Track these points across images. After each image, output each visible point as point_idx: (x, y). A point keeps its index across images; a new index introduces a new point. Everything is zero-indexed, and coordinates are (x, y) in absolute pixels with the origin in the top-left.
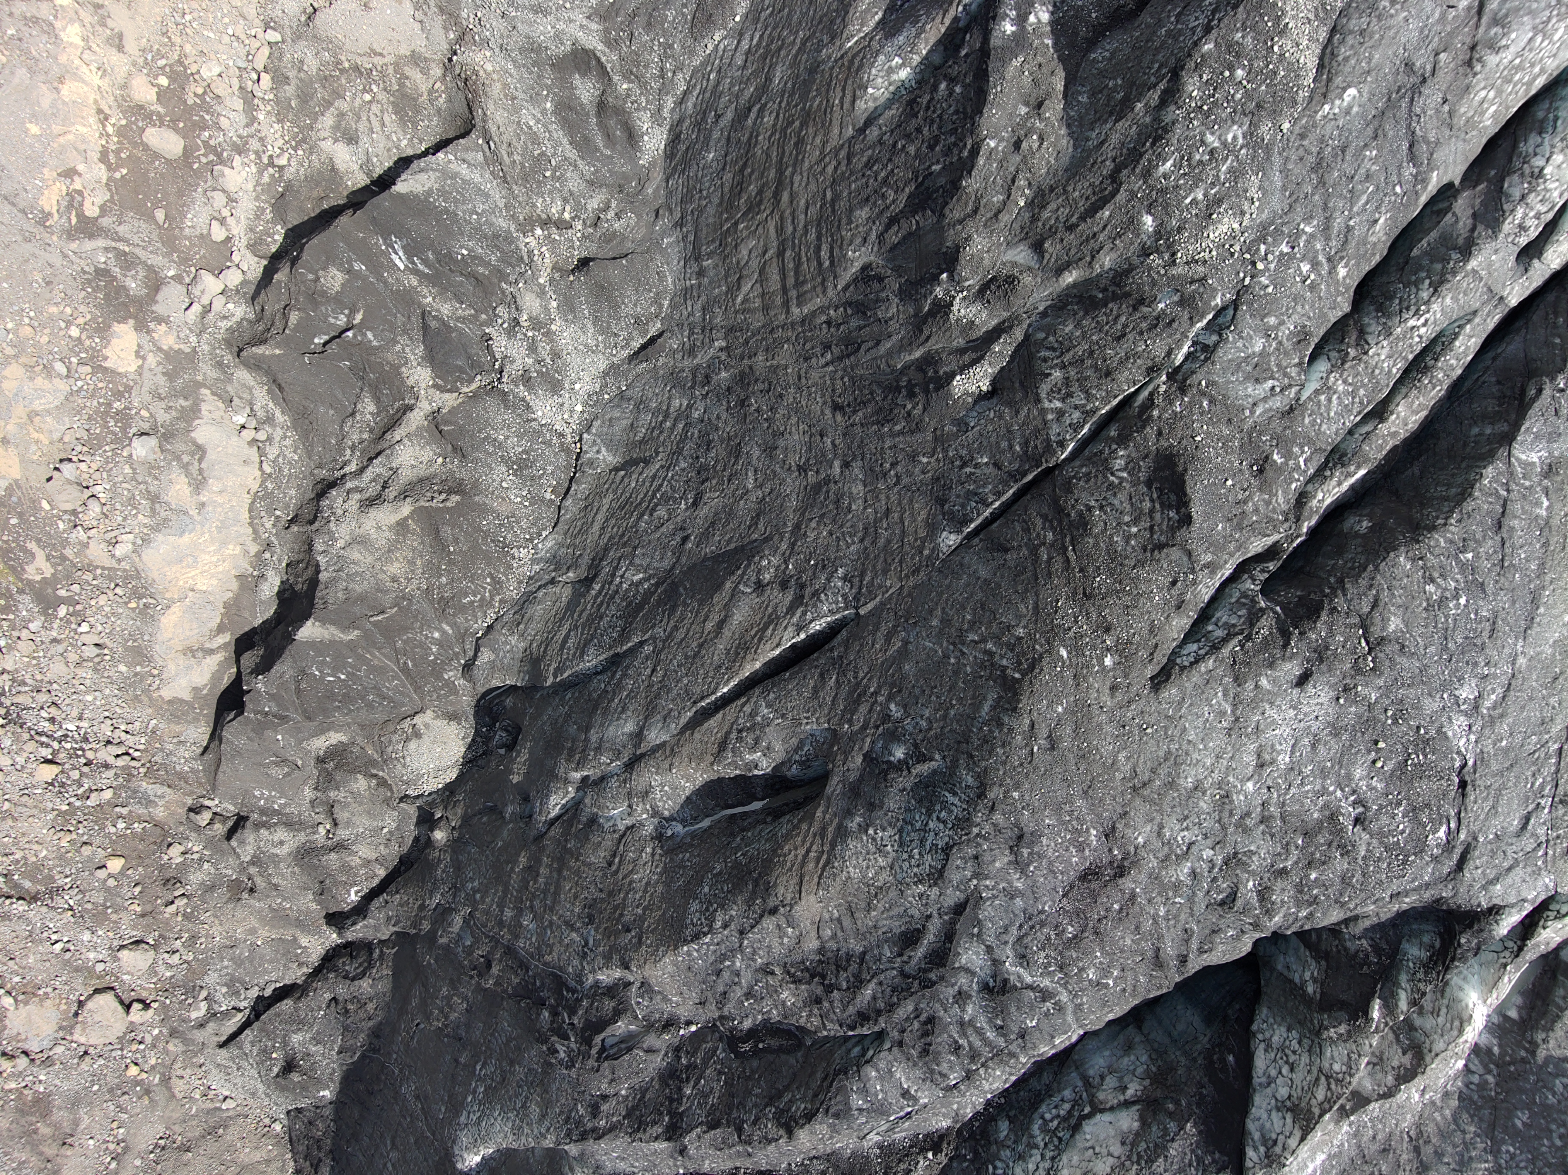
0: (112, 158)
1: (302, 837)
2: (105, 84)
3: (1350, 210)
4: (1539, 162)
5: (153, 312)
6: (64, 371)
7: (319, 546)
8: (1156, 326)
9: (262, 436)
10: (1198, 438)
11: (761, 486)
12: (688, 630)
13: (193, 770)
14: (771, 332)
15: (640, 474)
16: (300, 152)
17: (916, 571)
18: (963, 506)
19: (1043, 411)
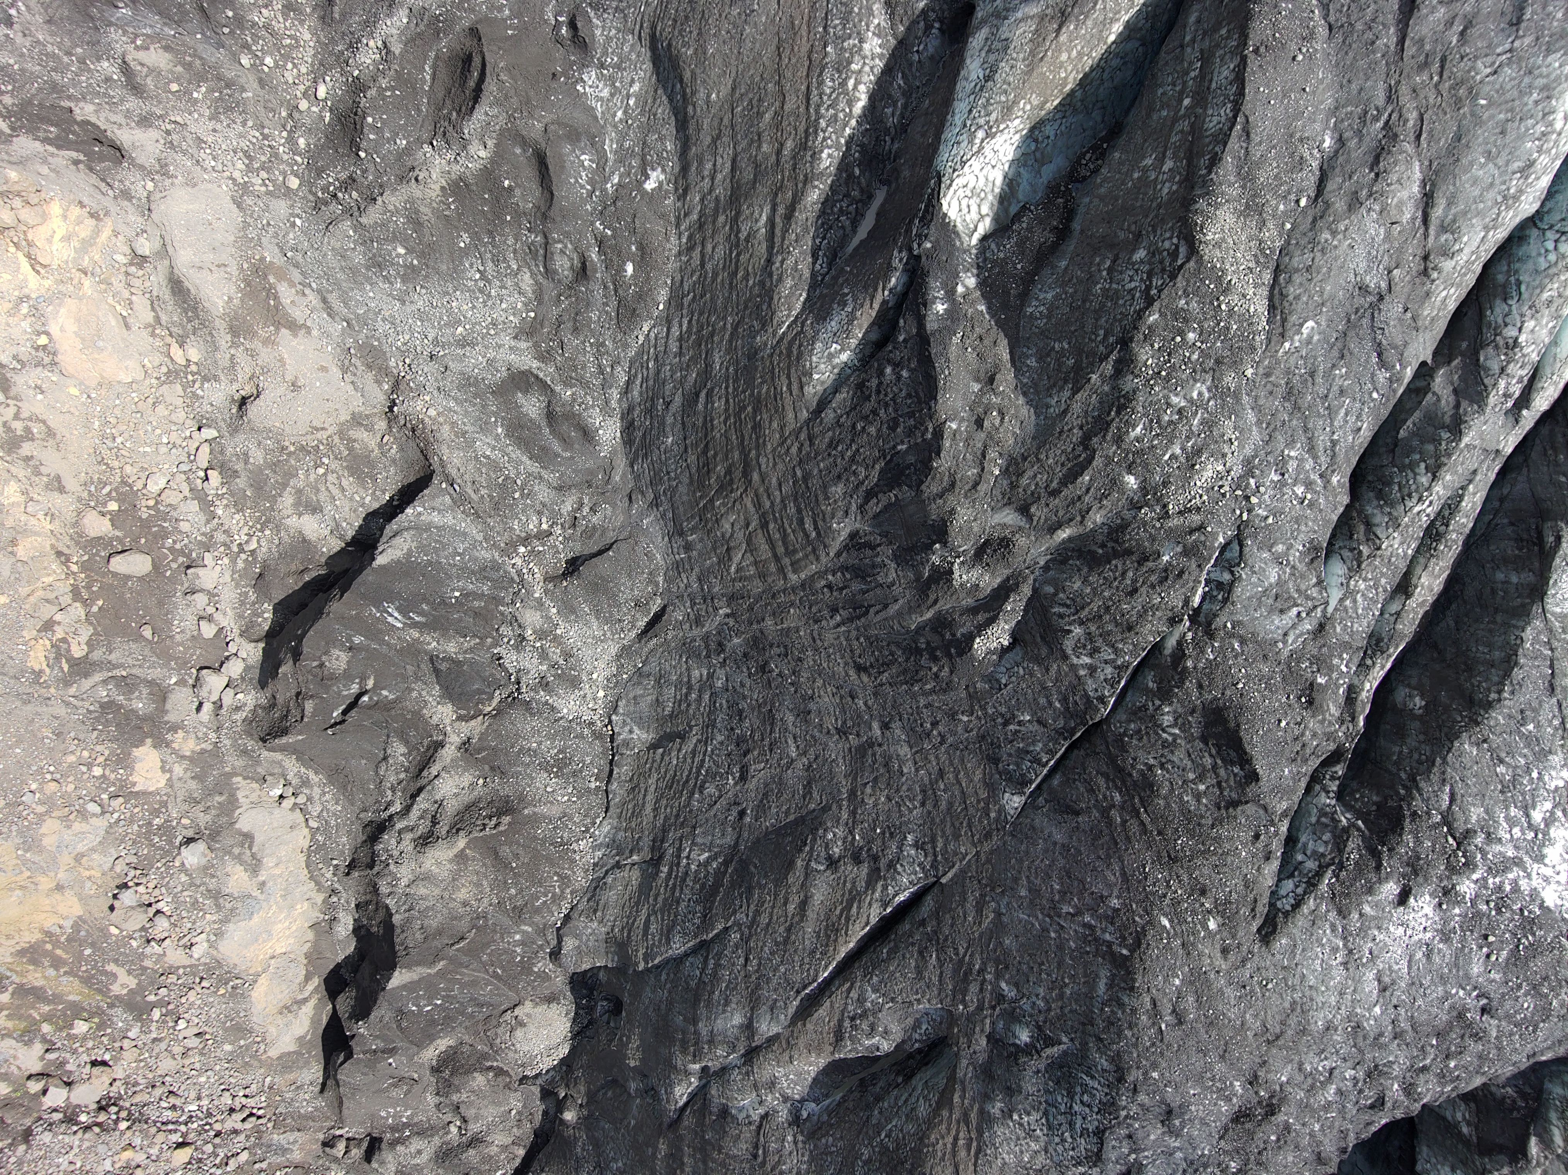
0: (85, 595)
1: (437, 1141)
2: (56, 526)
3: (1332, 425)
4: (1510, 332)
5: (167, 722)
6: (98, 810)
7: (384, 889)
8: (1166, 578)
9: (301, 799)
10: (1240, 686)
11: (805, 753)
12: (771, 914)
13: (316, 1109)
14: (774, 596)
15: (679, 750)
16: (267, 532)
17: (988, 836)
18: (1018, 765)
19: (1073, 668)
